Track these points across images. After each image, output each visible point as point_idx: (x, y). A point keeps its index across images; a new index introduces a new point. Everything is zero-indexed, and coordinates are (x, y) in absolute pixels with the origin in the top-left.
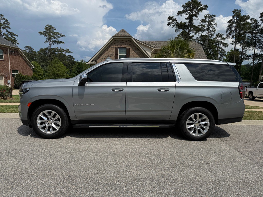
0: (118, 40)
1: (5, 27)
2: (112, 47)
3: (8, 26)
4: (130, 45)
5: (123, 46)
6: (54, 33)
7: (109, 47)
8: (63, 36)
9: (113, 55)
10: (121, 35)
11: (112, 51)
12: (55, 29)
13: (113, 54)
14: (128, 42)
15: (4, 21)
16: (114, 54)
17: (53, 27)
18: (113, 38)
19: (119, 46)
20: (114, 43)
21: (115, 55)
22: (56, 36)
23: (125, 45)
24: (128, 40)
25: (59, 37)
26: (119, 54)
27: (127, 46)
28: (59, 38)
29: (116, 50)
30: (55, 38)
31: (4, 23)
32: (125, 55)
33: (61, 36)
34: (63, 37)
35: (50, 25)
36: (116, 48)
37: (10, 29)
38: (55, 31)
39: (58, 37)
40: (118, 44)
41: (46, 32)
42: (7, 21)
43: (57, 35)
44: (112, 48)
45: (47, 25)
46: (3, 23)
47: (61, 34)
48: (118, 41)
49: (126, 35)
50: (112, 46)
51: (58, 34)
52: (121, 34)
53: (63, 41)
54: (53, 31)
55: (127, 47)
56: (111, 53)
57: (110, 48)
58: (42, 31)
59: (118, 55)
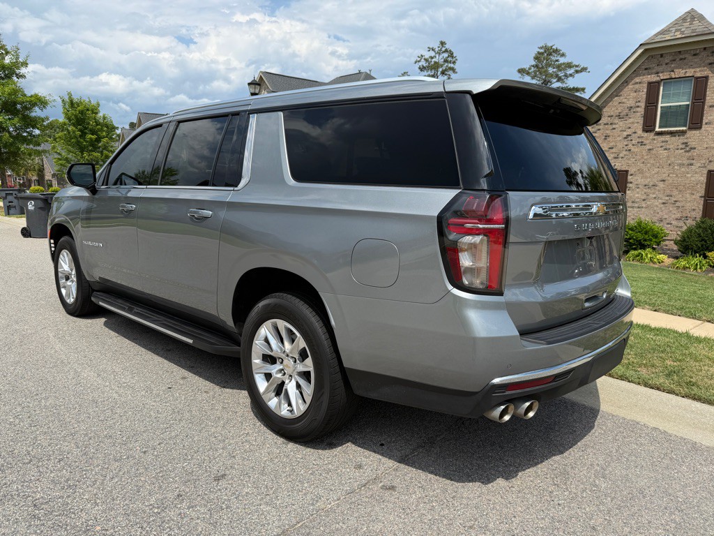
0: (662, 56)
1: (446, 70)
2: (637, 83)
3: (452, 65)
4: (710, 64)
5: (679, 73)
6: (559, 67)
7: (626, 82)
8: (584, 69)
9: (638, 109)
10: (677, 33)
11: (635, 94)
12: (563, 55)
13: (638, 107)
14: (704, 54)
15: (446, 55)
16: (643, 105)
17: (556, 51)
18: (640, 51)
19: (662, 76)
20: (644, 67)
21: (646, 107)
22: (561, 74)
23: (691, 67)
24: (705, 49)
25: (571, 75)
26: (660, 105)
27: (698, 69)
28: (570, 78)
29: (653, 90)
30: (559, 79)
31: (446, 61)
32: (688, 103)
33: (577, 72)
34: (583, 73)
35: (549, 45)
36: (650, 83)
37: (456, 73)
38: (562, 60)
39: (566, 76)
40: (660, 69)
41: (536, 66)
42: (451, 54)
43: (565, 69)
44: (637, 86)
45: (541, 48)
46: (442, 60)
47: (577, 66)
48: (661, 59)
49: (694, 31)
50: (637, 80)
51: (569, 65)
52: (677, 31)
53: (580, 86)
54: (557, 61)
55: (698, 75)
56: (631, 103)
57: (630, 86)
58: (526, 66)
59: (656, 107)
